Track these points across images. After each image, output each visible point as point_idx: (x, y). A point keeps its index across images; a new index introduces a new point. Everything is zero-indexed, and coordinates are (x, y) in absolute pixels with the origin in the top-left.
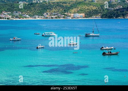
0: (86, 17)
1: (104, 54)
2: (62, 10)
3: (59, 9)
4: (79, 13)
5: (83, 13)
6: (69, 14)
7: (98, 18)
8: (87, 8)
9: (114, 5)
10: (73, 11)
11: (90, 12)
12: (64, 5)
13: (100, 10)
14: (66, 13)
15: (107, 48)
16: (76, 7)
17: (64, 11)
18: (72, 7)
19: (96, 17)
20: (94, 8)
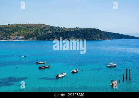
0: (25, 39)
1: (40, 68)
2: (4, 33)
3: (2, 33)
4: (19, 36)
5: (23, 36)
6: (11, 37)
7: (34, 40)
8: (26, 32)
9: (46, 30)
10: (14, 34)
11: (28, 35)
12: (7, 29)
13: (36, 34)
14: (8, 36)
15: (41, 62)
16: (16, 32)
17: (7, 34)
18: (13, 31)
19: (33, 39)
20: (31, 32)
